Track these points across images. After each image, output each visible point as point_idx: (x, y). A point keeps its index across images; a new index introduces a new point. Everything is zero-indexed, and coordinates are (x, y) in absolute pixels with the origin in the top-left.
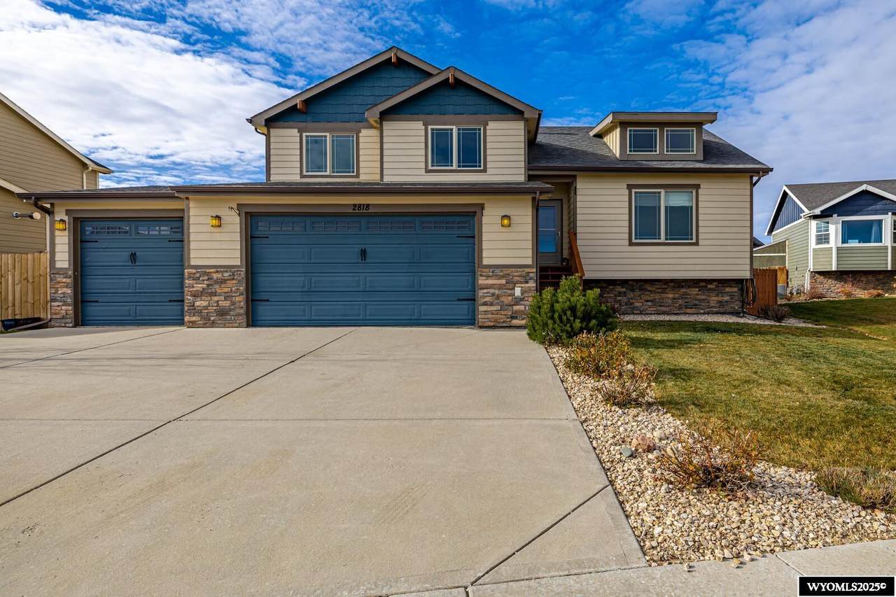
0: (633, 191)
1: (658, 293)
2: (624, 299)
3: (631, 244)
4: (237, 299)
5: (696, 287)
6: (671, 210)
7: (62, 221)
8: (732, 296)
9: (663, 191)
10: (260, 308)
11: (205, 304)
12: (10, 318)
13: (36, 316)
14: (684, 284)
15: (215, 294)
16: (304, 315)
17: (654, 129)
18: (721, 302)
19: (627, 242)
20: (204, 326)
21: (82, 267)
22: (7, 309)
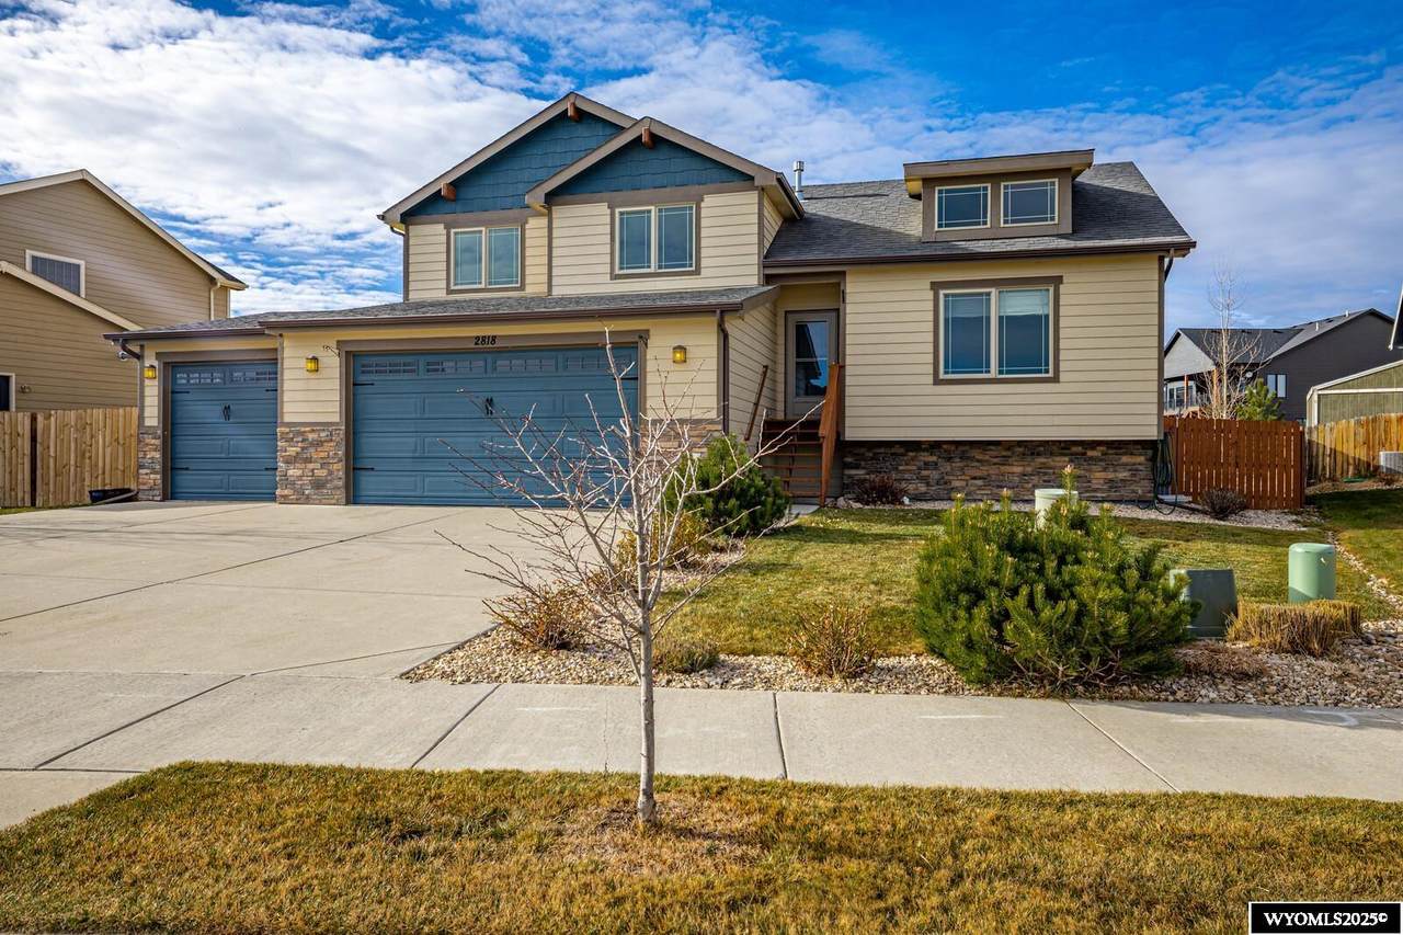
0: (942, 292)
1: (995, 464)
2: (934, 475)
3: (937, 382)
4: (335, 466)
5: (1065, 455)
6: (1011, 323)
7: (152, 367)
8: (1134, 470)
9: (993, 291)
10: (363, 479)
11: (299, 473)
12: (100, 488)
13: (126, 487)
14: (1042, 449)
15: (309, 460)
16: (415, 490)
17: (982, 185)
18: (1111, 481)
19: (930, 379)
20: (297, 502)
21: (173, 424)
22: (97, 477)
